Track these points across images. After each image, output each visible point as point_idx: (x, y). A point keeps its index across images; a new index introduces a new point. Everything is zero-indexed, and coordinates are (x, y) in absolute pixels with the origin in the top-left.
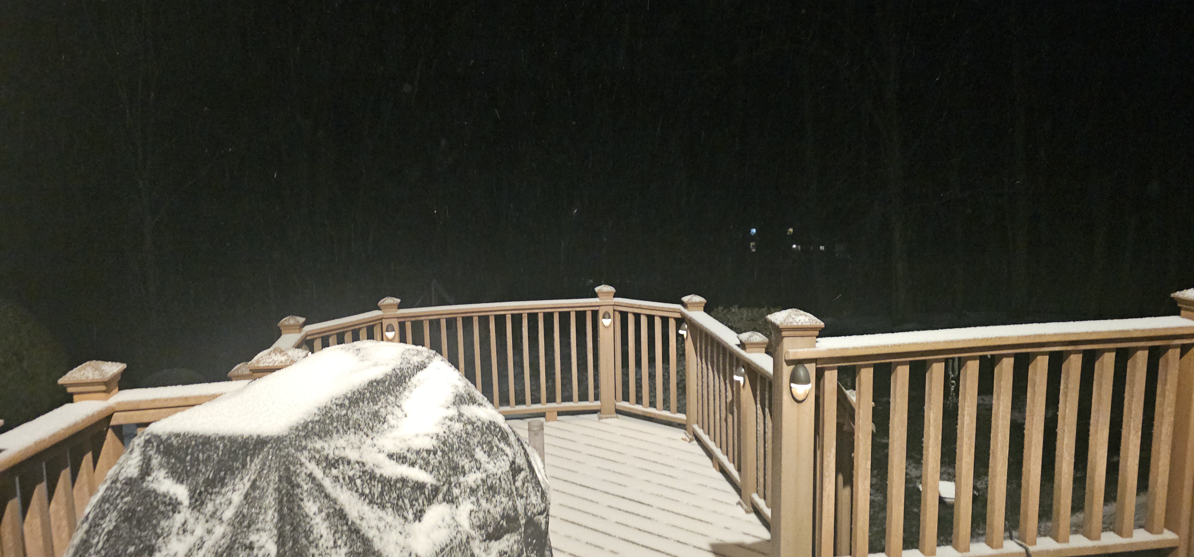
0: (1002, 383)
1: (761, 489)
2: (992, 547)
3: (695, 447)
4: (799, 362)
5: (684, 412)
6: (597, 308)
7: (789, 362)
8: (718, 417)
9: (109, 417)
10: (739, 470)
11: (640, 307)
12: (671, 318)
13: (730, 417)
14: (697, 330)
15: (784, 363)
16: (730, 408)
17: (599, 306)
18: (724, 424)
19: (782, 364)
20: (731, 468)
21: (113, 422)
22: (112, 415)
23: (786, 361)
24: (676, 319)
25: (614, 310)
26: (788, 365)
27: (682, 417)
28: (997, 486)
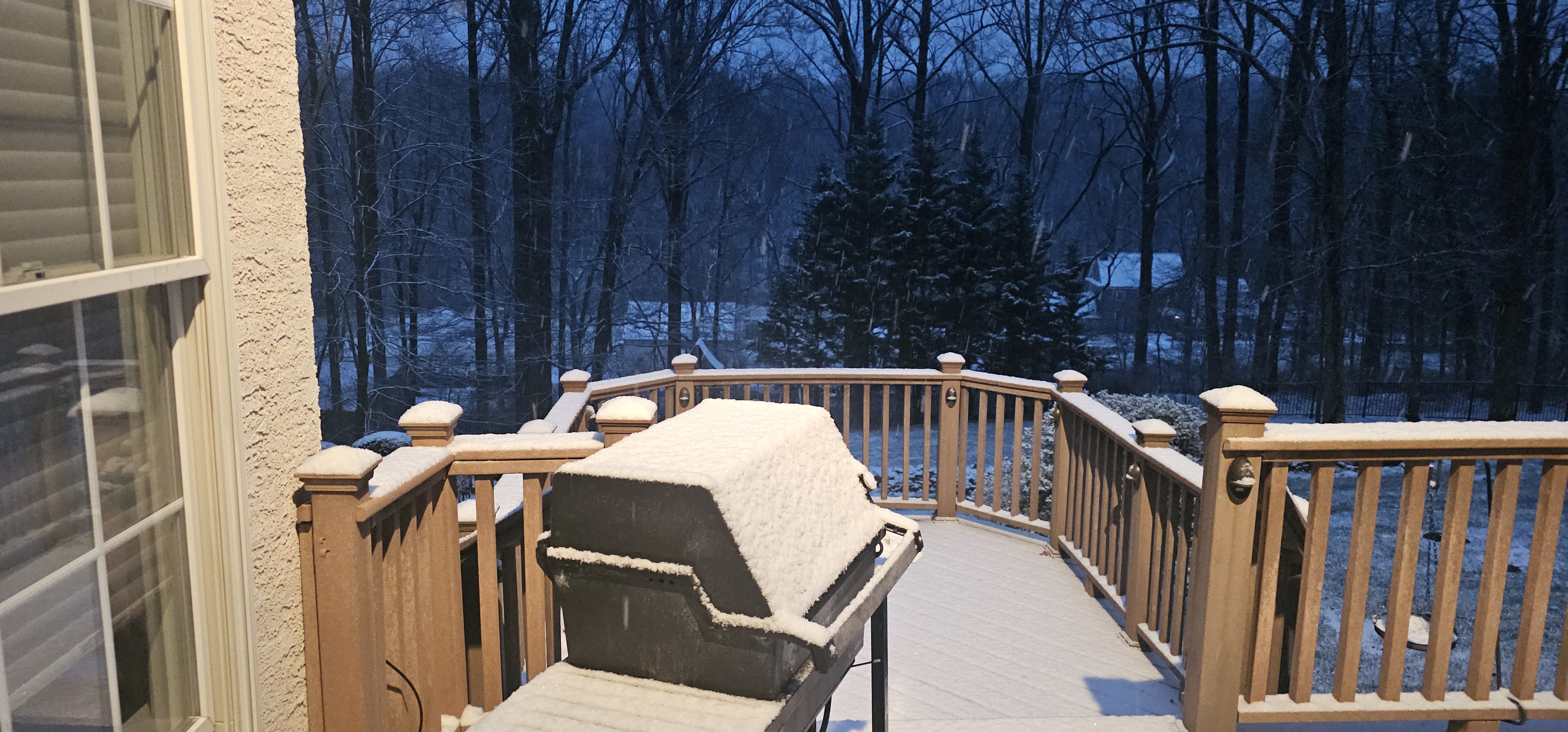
0: (1504, 497)
1: (1153, 617)
2: (1475, 699)
3: (1059, 563)
4: (1240, 455)
5: (1047, 518)
6: (940, 383)
7: (1228, 454)
8: (1096, 527)
9: (448, 467)
10: (1122, 592)
11: (996, 384)
12: (1037, 399)
13: (1113, 528)
14: (1071, 415)
15: (1222, 455)
16: (1114, 518)
17: (942, 380)
18: (1104, 536)
19: (1218, 457)
20: (1112, 591)
21: (451, 472)
22: (450, 465)
23: (1224, 452)
24: (1044, 402)
25: (962, 387)
26: (1226, 457)
27: (1045, 525)
28: (1487, 625)
